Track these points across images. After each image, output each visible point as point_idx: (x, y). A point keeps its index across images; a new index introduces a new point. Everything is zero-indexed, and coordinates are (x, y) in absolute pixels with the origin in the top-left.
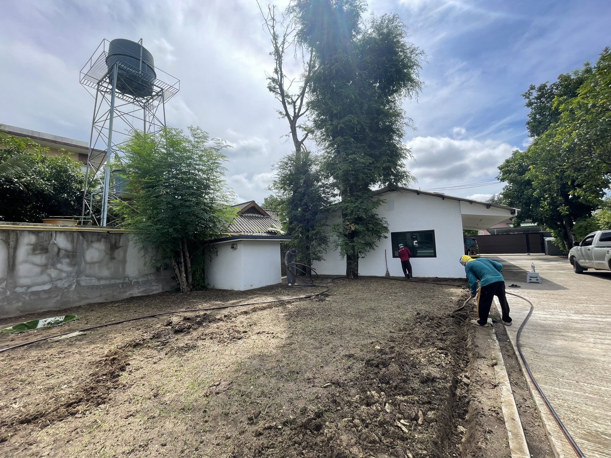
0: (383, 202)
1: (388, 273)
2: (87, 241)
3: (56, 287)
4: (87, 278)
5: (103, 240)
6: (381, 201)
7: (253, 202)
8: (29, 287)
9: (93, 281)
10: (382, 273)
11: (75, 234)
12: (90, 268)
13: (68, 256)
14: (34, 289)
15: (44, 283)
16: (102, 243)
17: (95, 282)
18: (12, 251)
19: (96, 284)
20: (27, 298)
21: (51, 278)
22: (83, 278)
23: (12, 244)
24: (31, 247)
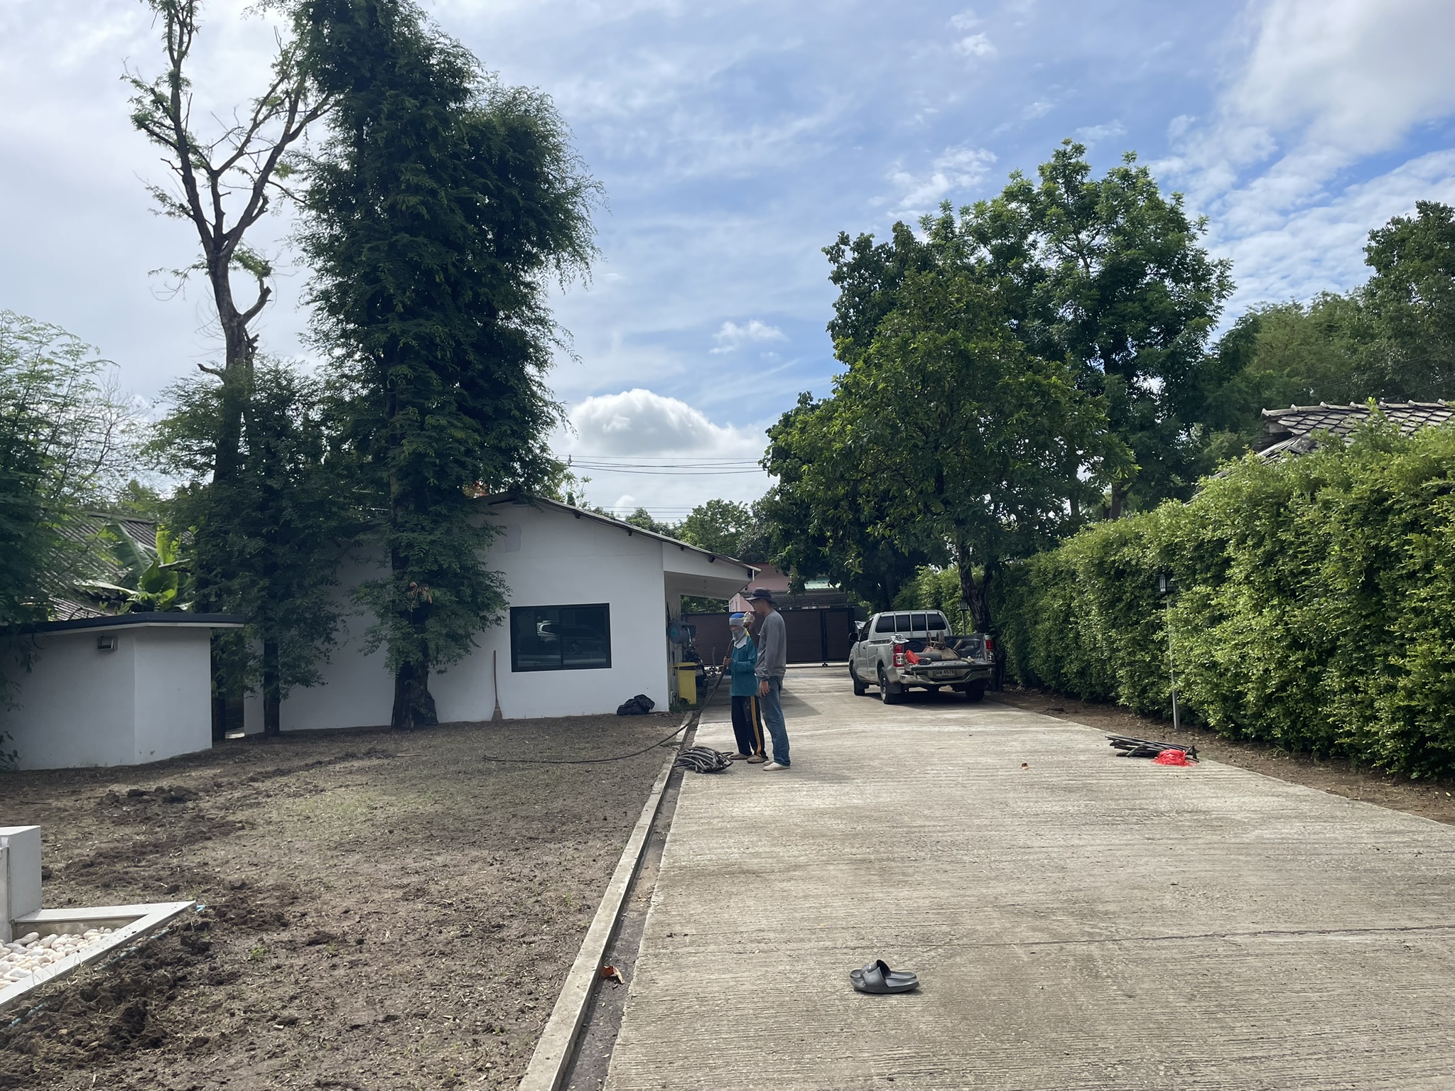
0: (498, 533)
1: (497, 713)
6: (493, 529)
10: (483, 713)
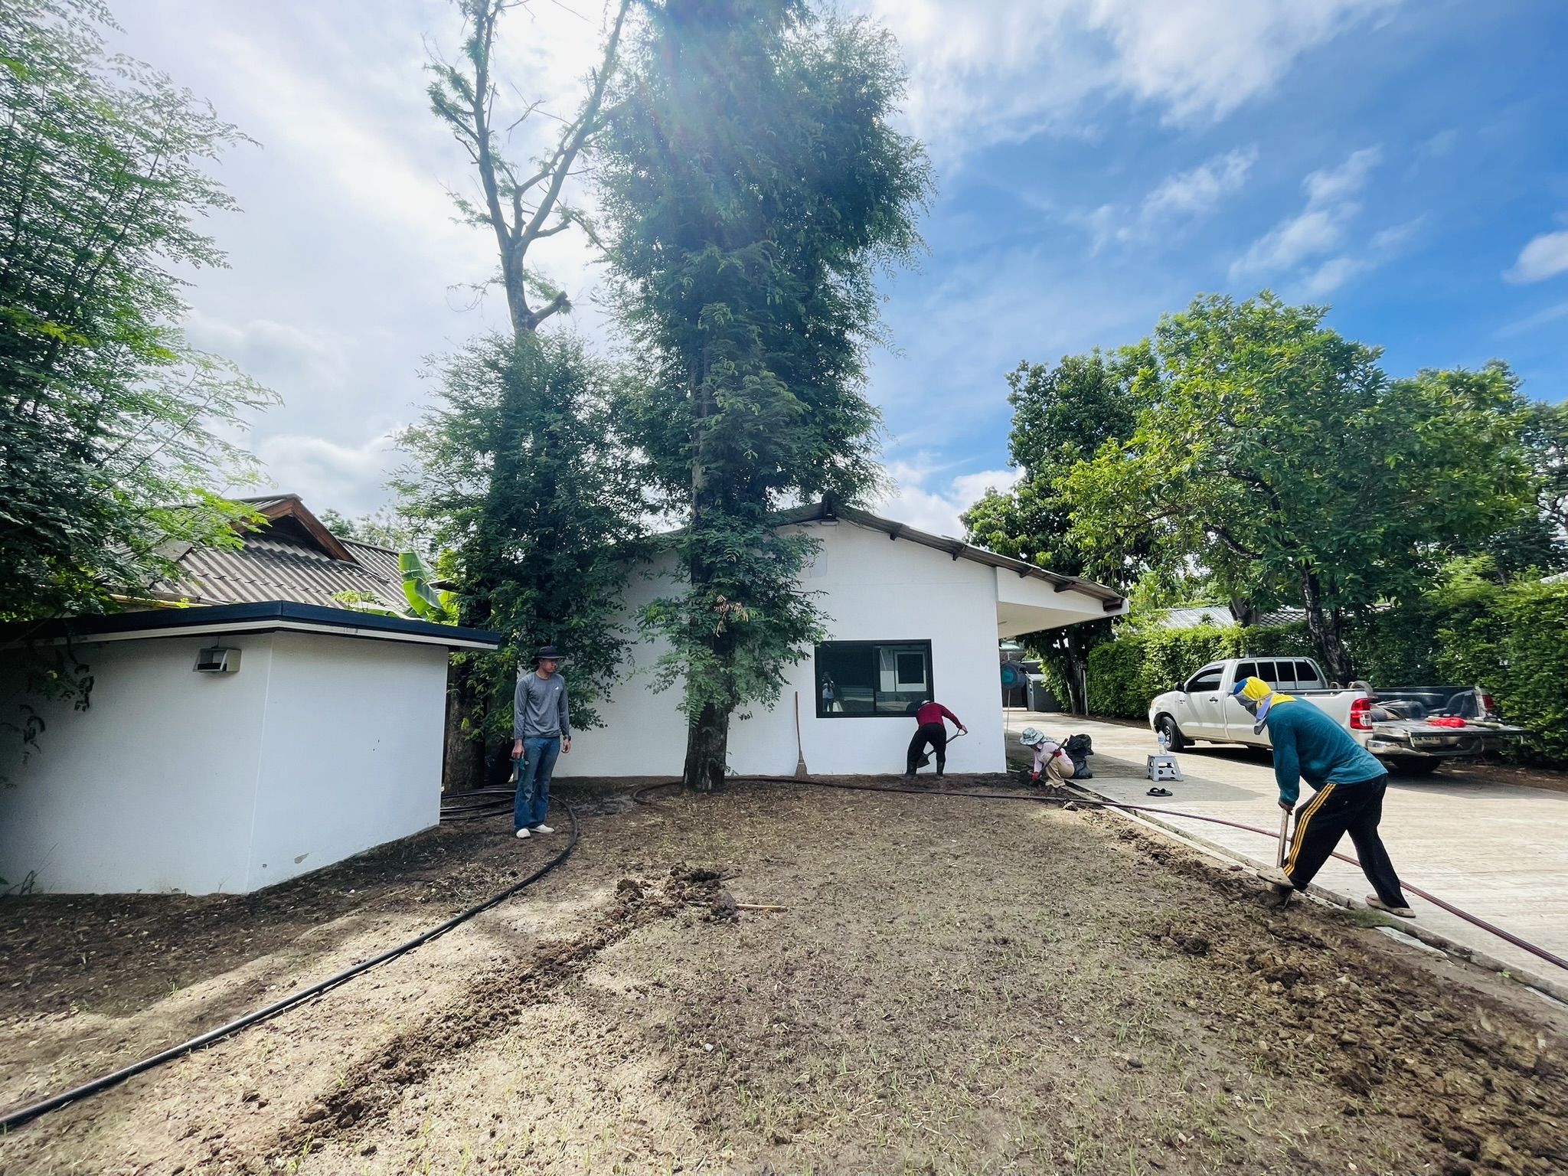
1: (801, 766)
7: (294, 501)
10: (785, 768)
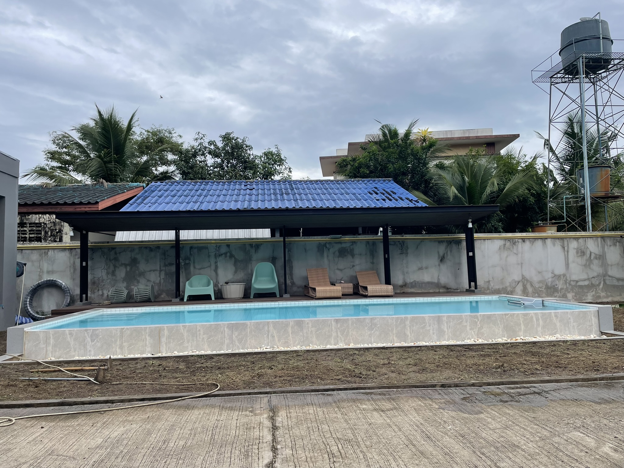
2: (607, 245)
3: (592, 284)
4: (610, 278)
5: (618, 244)
8: (577, 282)
9: (614, 281)
11: (599, 239)
12: (611, 269)
13: (596, 259)
14: (580, 283)
15: (585, 280)
16: (618, 247)
17: (616, 283)
18: (566, 253)
19: (617, 284)
20: (577, 289)
21: (588, 276)
22: (607, 278)
23: (566, 248)
24: (575, 251)
